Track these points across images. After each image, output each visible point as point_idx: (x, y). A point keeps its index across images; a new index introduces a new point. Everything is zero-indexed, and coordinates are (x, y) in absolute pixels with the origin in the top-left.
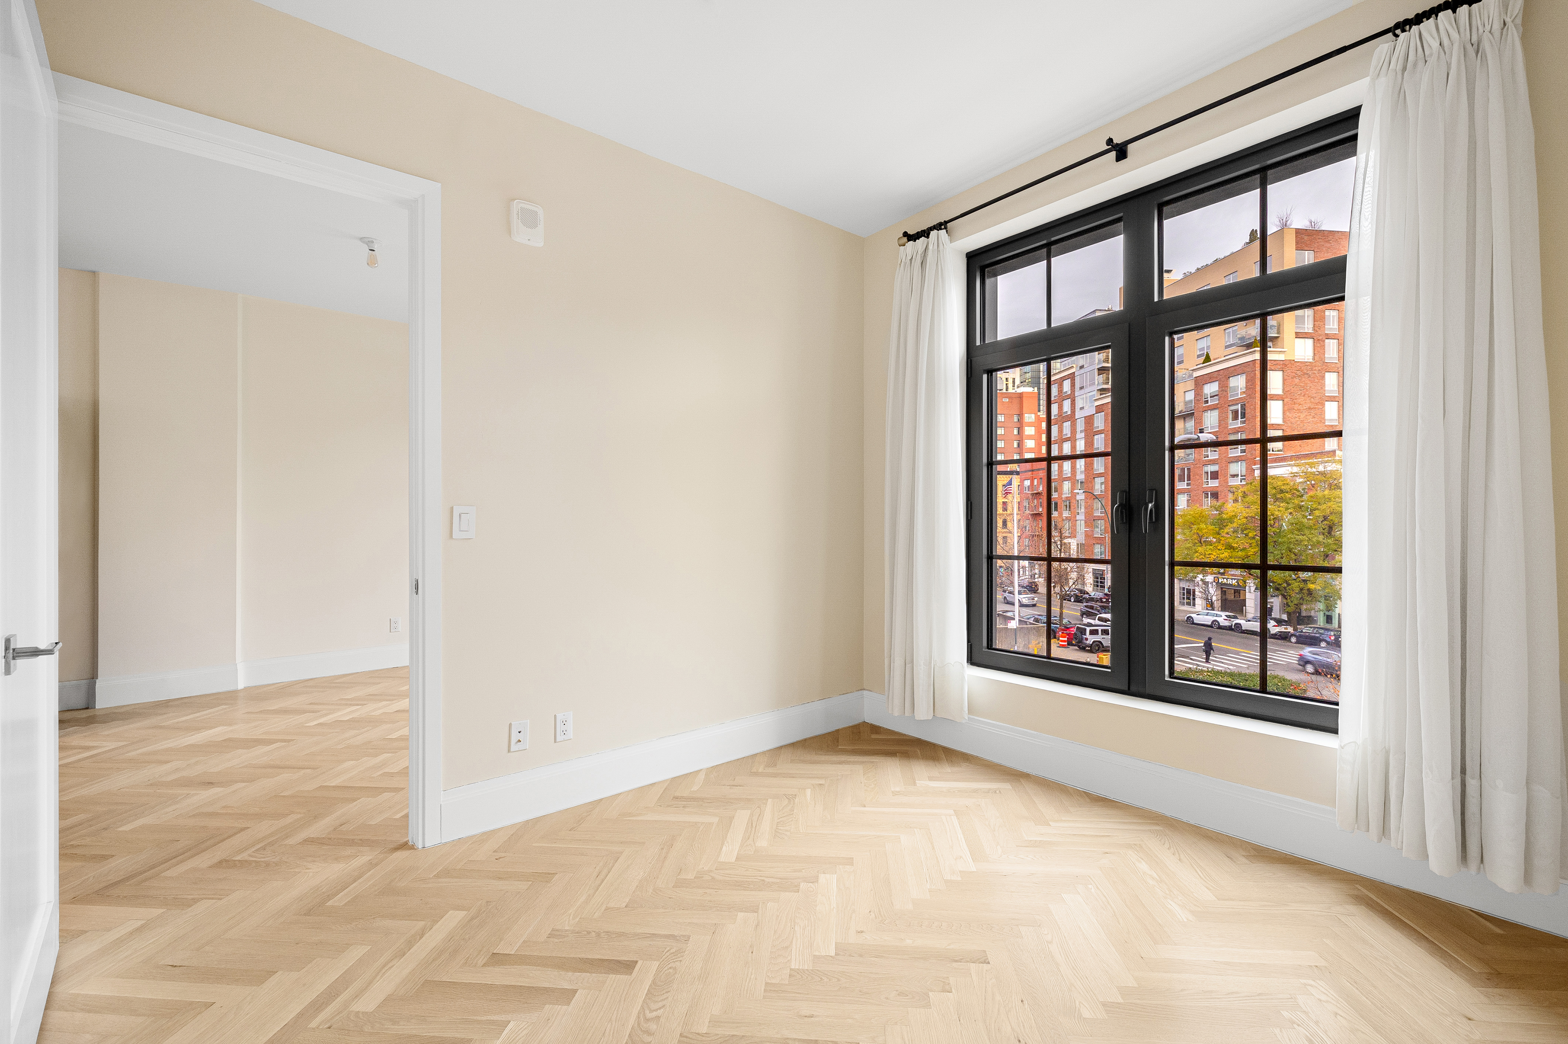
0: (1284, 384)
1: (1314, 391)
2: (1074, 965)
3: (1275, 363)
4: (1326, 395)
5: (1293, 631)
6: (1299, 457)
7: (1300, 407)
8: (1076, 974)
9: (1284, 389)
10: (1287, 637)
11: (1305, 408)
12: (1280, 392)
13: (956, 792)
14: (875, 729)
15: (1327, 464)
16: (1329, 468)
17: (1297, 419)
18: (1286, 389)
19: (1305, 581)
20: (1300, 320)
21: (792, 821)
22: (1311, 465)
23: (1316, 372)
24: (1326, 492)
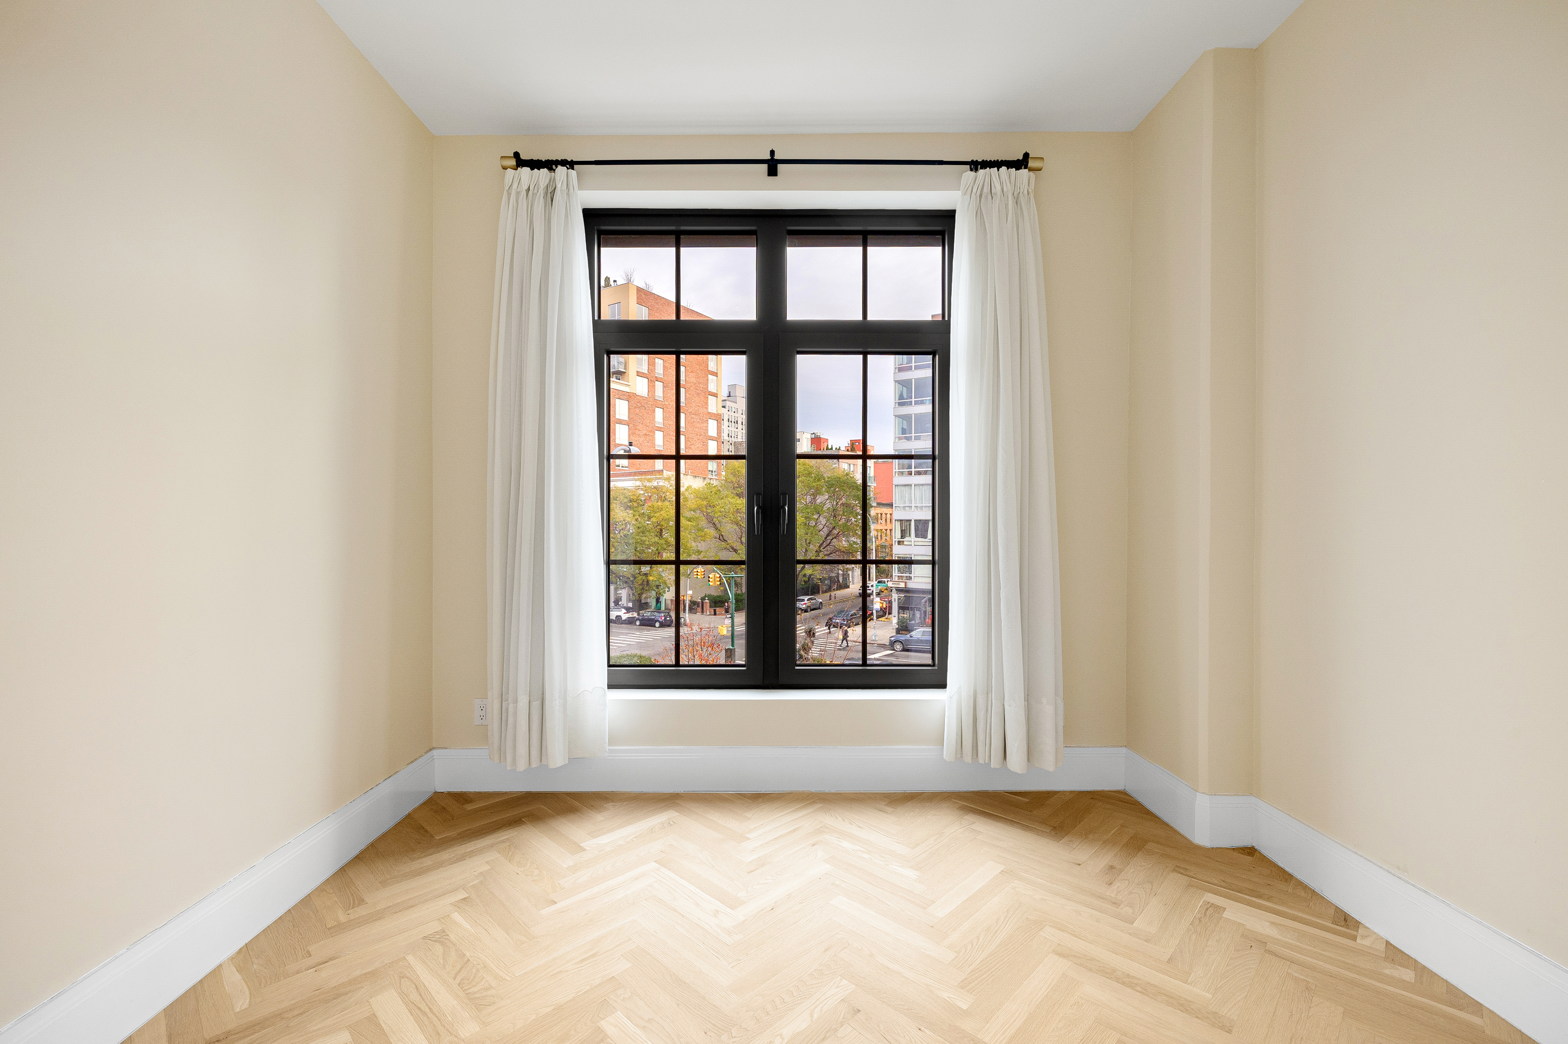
0: (629, 412)
1: (648, 421)
2: (909, 966)
3: (623, 393)
4: (656, 425)
5: (637, 616)
6: (641, 473)
7: (639, 432)
8: (919, 973)
9: (629, 417)
10: (633, 622)
11: (643, 434)
12: (626, 418)
13: (635, 839)
14: (462, 798)
15: (659, 480)
16: (661, 484)
17: (638, 442)
18: (631, 417)
19: (646, 574)
20: (640, 363)
21: (478, 971)
22: (649, 480)
23: (650, 406)
24: (660, 504)
